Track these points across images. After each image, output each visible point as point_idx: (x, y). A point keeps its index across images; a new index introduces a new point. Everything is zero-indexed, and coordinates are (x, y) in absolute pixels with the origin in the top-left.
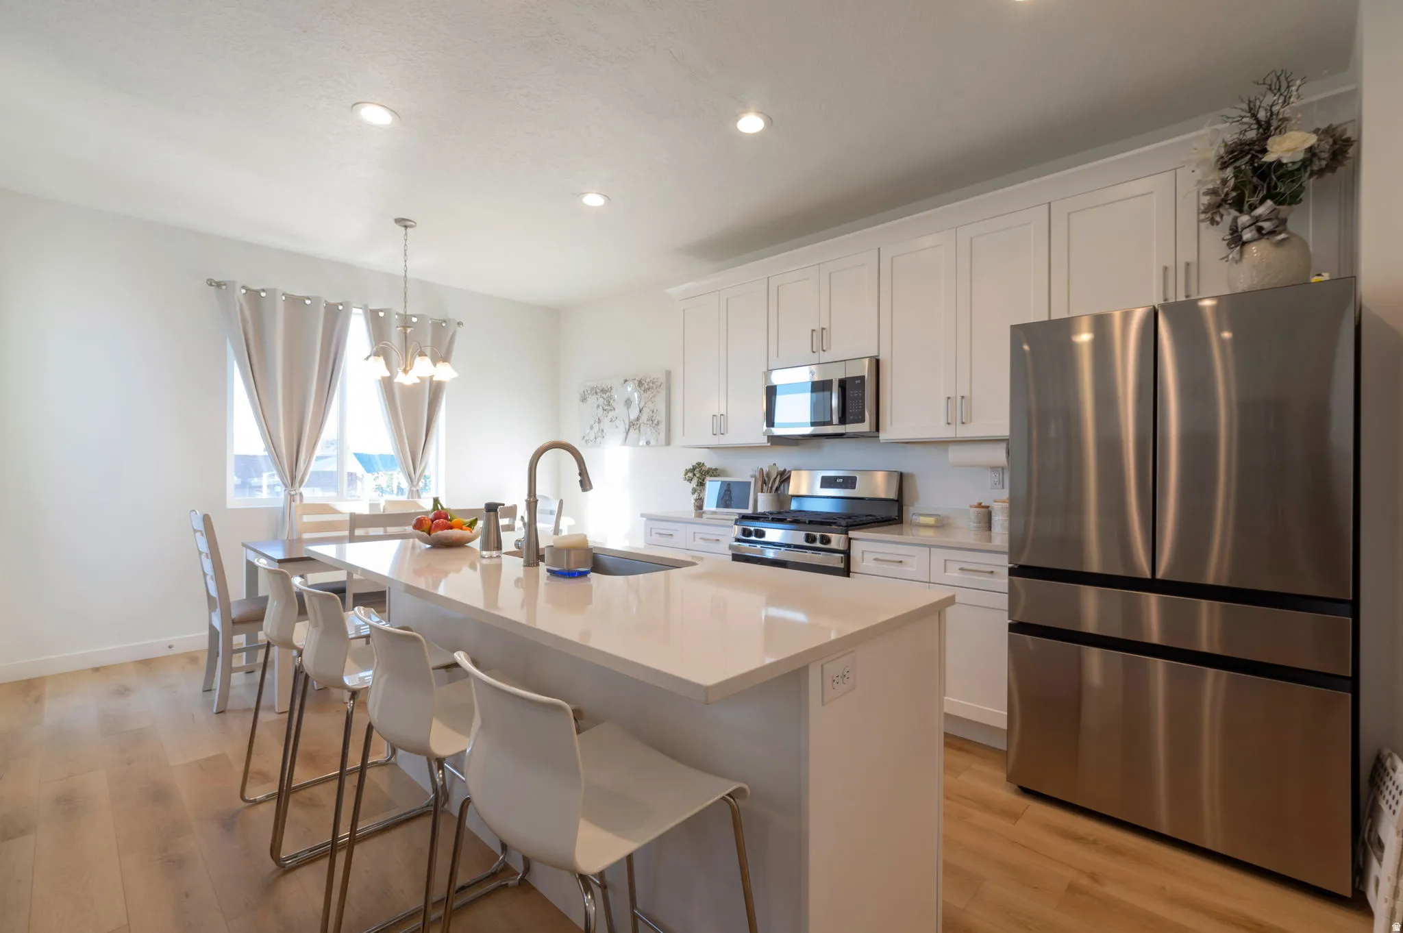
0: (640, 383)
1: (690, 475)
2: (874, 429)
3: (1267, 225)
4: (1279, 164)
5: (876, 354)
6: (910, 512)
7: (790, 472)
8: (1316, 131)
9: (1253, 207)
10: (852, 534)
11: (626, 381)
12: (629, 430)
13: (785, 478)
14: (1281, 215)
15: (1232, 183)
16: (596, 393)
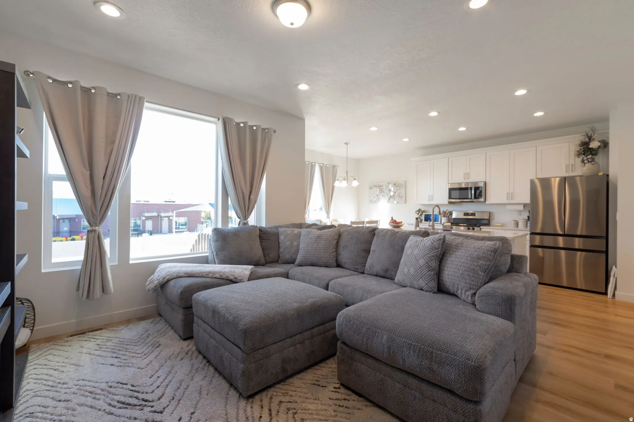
0: (395, 185)
1: (418, 212)
2: (485, 200)
3: (590, 160)
4: (592, 148)
5: (484, 180)
6: (492, 222)
7: (452, 211)
8: (600, 142)
9: (587, 156)
10: (481, 227)
11: (389, 184)
12: (390, 198)
13: (451, 214)
14: (593, 158)
15: (582, 150)
16: (376, 187)
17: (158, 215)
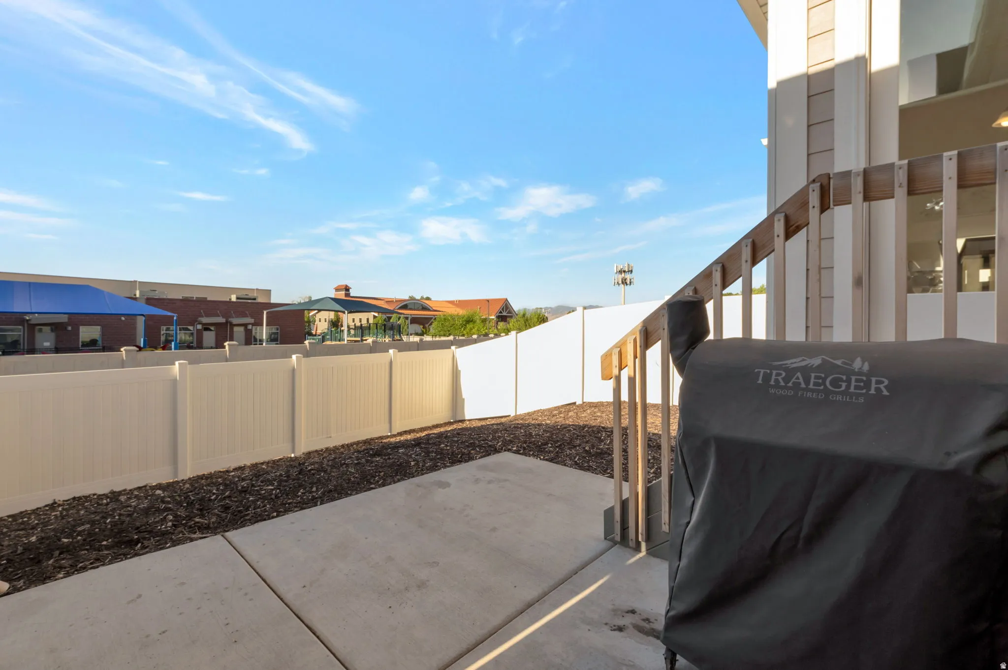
17: (227, 322)
